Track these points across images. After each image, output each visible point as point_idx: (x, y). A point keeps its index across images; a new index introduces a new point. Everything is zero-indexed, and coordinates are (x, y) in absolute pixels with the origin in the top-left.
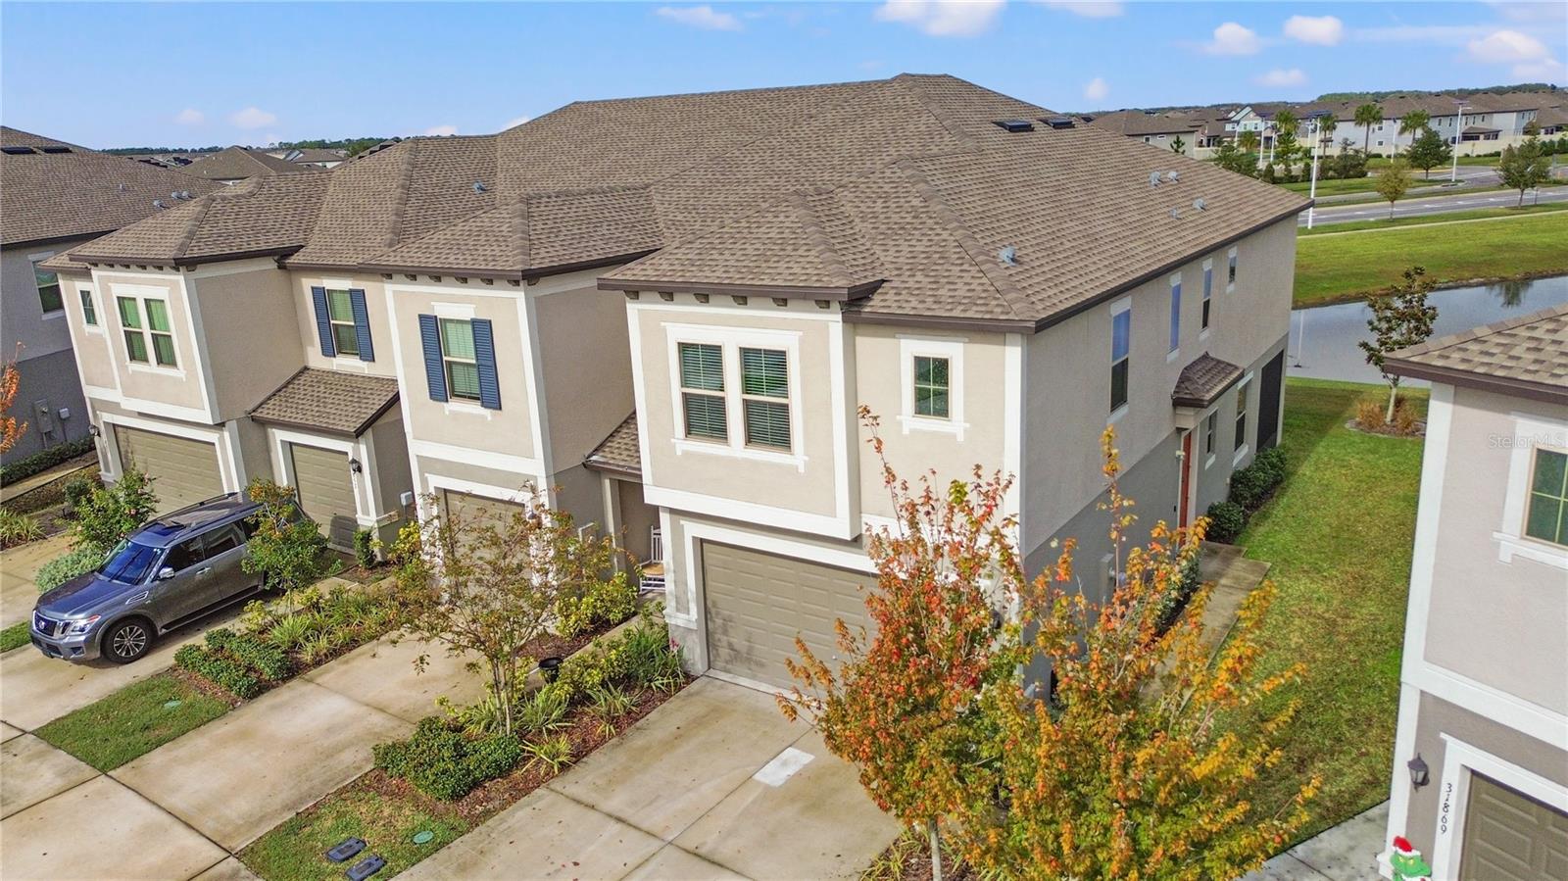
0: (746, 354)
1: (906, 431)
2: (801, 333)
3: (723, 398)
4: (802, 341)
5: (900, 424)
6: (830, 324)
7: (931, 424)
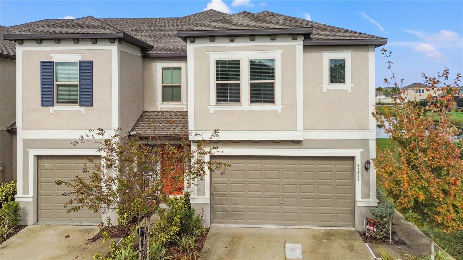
0: (252, 63)
1: (325, 91)
2: (282, 51)
3: (239, 84)
4: (282, 54)
5: (322, 88)
6: (297, 46)
7: (337, 86)
